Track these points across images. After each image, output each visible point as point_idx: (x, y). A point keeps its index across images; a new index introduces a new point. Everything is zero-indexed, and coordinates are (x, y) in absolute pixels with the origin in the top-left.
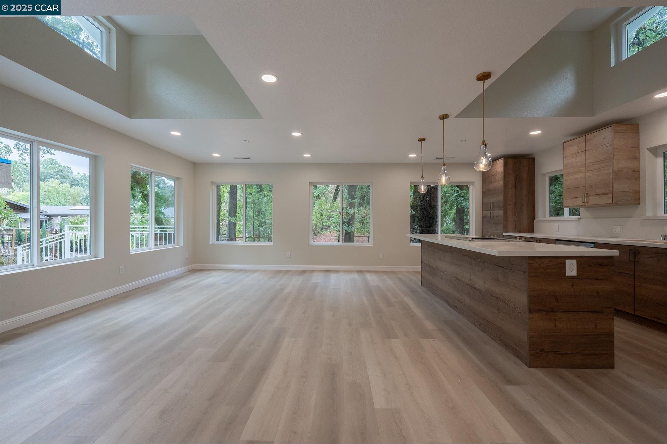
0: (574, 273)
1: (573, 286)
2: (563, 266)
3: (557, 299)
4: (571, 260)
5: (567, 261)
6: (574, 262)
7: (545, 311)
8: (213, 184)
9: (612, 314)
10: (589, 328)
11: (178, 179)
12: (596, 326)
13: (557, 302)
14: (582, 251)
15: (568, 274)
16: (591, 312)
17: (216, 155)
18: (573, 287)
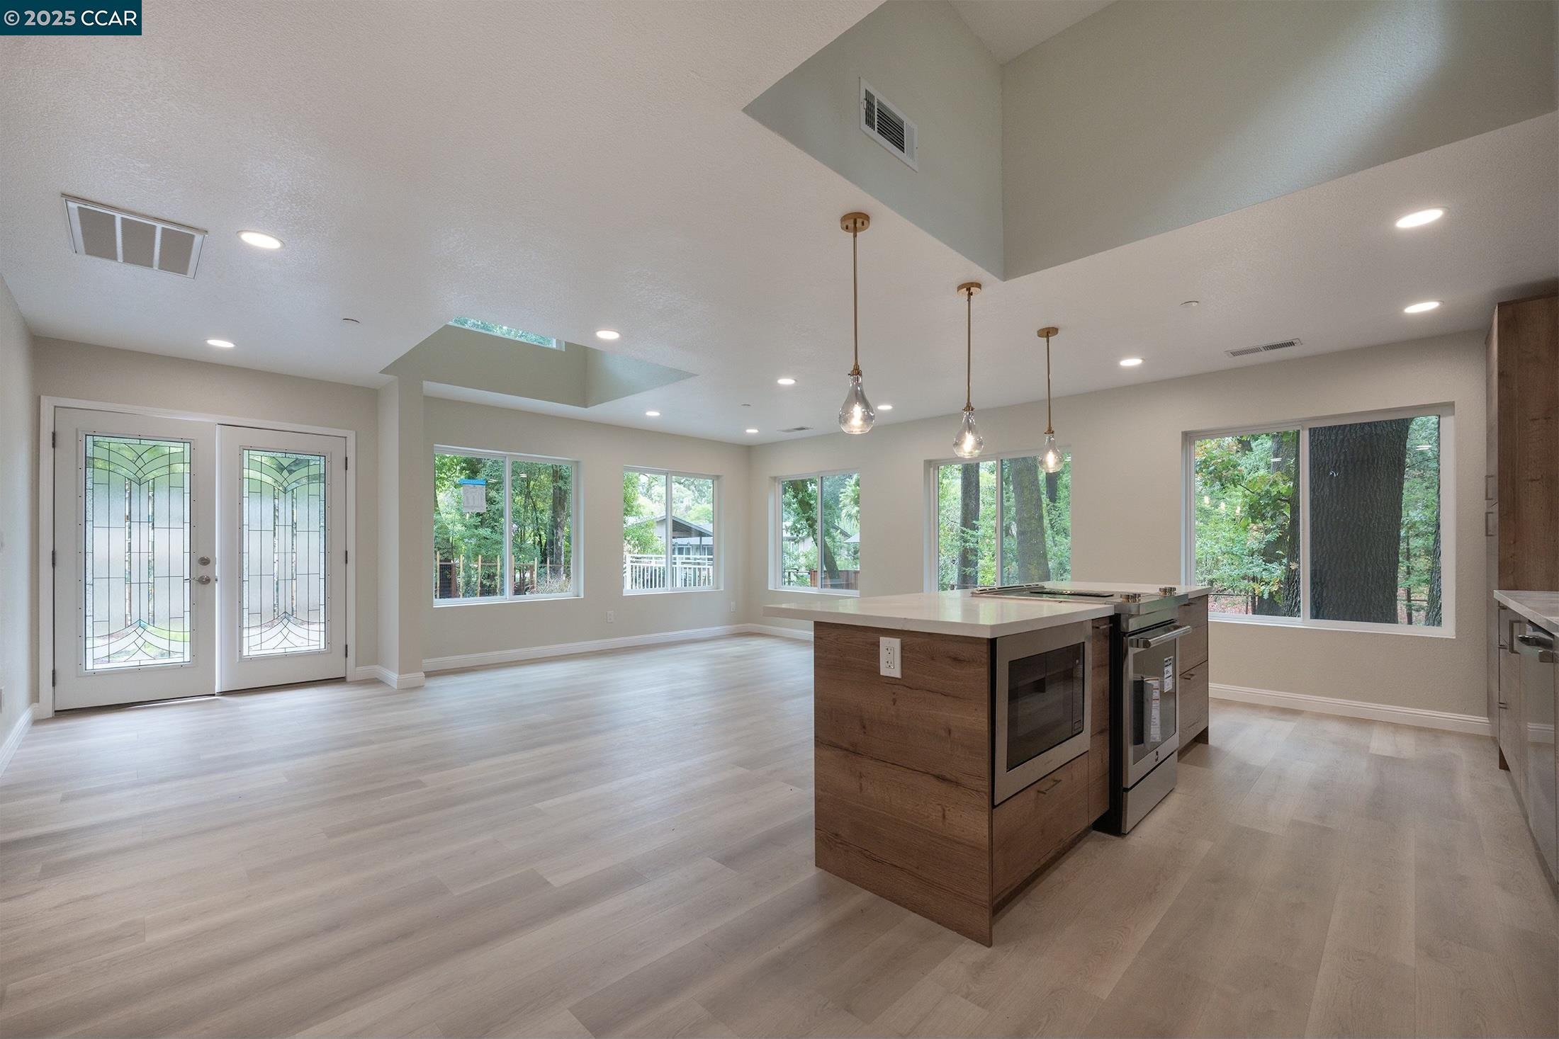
0: (896, 672)
1: (894, 701)
2: (873, 652)
3: (864, 727)
4: (891, 639)
5: (884, 641)
6: (896, 643)
7: (841, 748)
8: (775, 482)
9: (983, 794)
10: (928, 817)
11: (718, 477)
12: (944, 816)
13: (865, 733)
14: (905, 619)
15: (884, 671)
16: (934, 776)
17: (752, 431)
18: (894, 704)
